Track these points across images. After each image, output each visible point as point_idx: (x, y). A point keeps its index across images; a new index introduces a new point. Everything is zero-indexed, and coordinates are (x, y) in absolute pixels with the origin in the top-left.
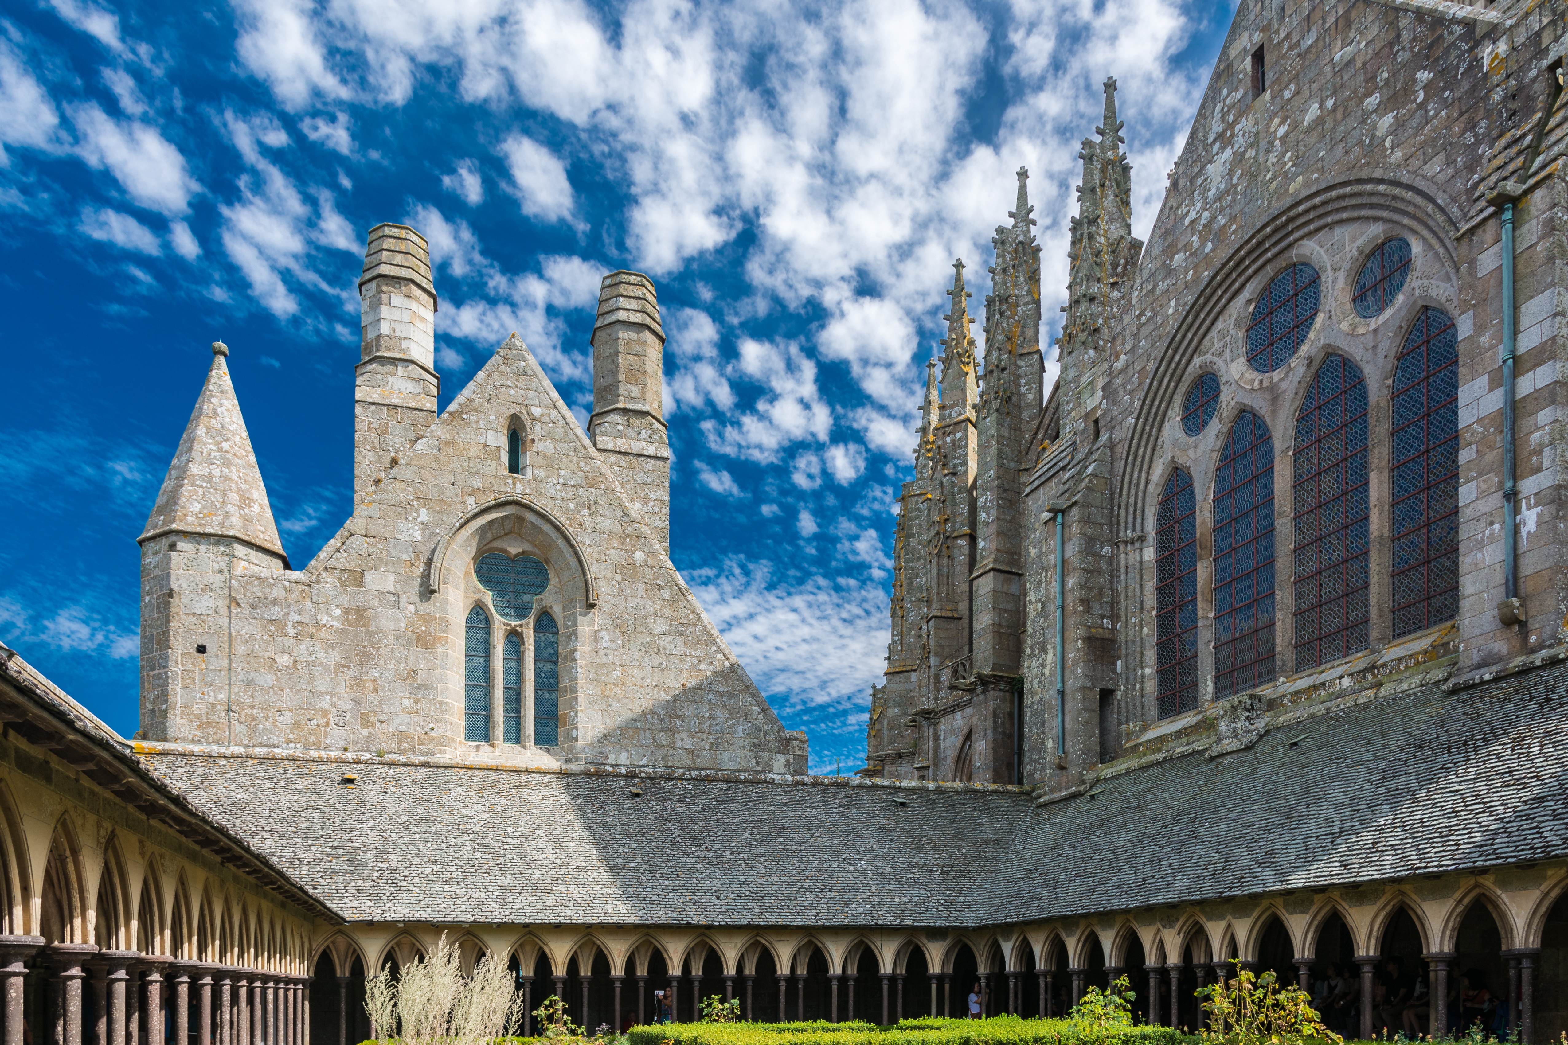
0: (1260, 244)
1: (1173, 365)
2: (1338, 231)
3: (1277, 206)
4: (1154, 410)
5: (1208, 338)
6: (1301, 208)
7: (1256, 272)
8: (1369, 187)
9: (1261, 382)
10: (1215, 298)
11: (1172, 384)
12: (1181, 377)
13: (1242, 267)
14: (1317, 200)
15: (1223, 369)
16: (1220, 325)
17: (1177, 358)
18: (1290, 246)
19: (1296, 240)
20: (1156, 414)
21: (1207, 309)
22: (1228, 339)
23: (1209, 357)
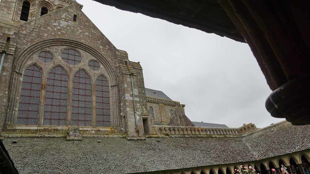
0: (72, 43)
1: (42, 45)
2: (87, 53)
3: (78, 40)
4: (33, 50)
5: (52, 47)
6: (83, 45)
7: (68, 46)
8: (97, 53)
9: (67, 65)
10: (58, 42)
11: (40, 48)
12: (42, 48)
13: (66, 43)
14: (87, 46)
15: (56, 55)
16: (56, 47)
17: (44, 45)
18: (77, 48)
19: (79, 48)
20: (33, 51)
21: (55, 42)
22: (58, 51)
23: (52, 51)
